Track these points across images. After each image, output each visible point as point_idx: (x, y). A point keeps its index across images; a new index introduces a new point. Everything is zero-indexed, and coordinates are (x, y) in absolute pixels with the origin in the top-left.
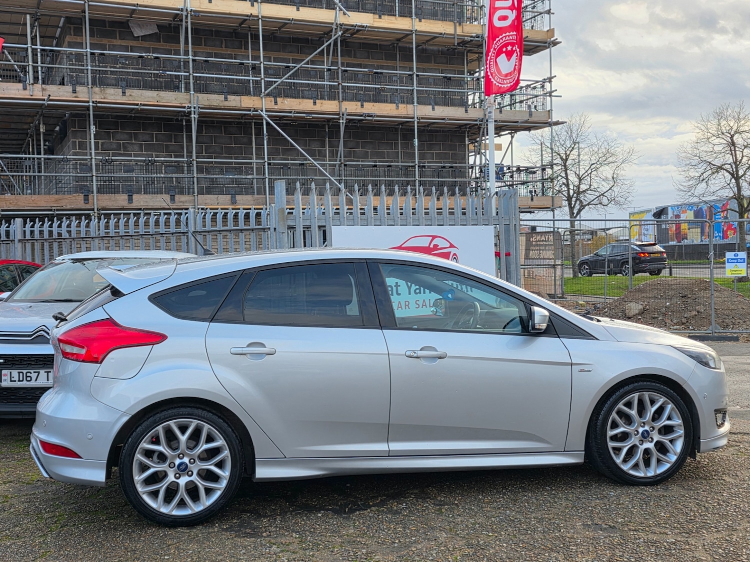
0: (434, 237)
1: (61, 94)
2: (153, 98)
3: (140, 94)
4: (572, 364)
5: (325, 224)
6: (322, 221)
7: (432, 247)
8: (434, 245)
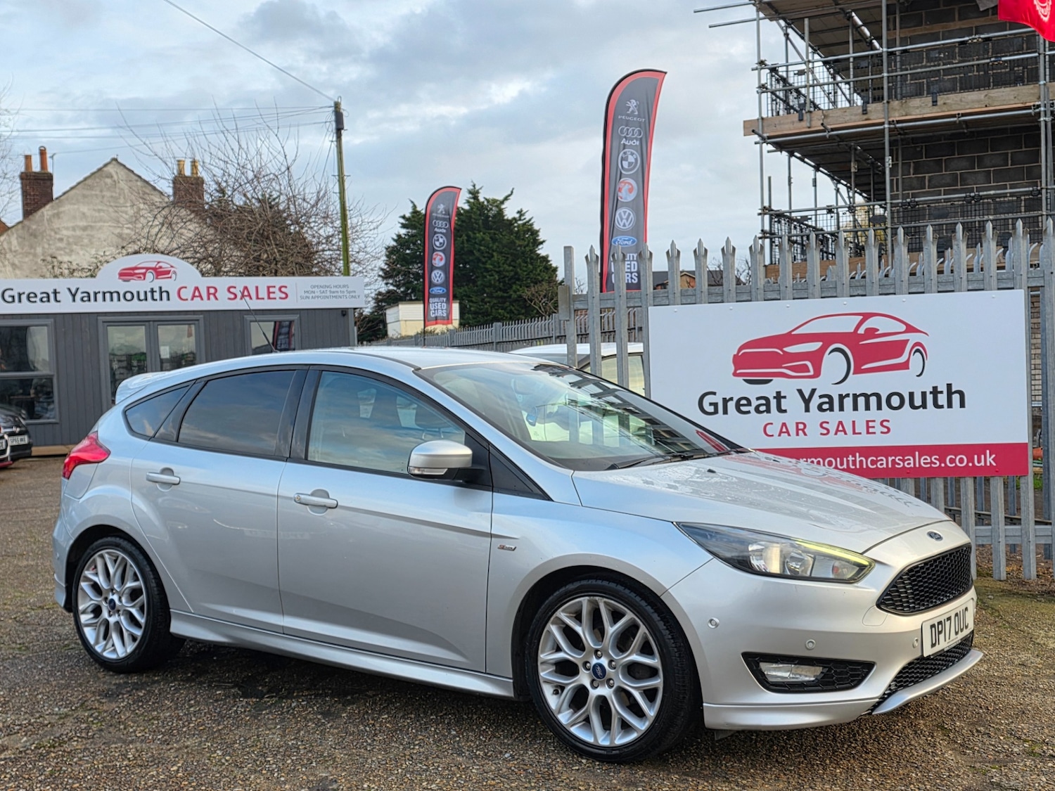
0: (866, 316)
1: (847, 118)
2: (979, 101)
3: (958, 99)
4: (491, 536)
5: (640, 305)
6: (636, 300)
7: (863, 332)
8: (867, 330)
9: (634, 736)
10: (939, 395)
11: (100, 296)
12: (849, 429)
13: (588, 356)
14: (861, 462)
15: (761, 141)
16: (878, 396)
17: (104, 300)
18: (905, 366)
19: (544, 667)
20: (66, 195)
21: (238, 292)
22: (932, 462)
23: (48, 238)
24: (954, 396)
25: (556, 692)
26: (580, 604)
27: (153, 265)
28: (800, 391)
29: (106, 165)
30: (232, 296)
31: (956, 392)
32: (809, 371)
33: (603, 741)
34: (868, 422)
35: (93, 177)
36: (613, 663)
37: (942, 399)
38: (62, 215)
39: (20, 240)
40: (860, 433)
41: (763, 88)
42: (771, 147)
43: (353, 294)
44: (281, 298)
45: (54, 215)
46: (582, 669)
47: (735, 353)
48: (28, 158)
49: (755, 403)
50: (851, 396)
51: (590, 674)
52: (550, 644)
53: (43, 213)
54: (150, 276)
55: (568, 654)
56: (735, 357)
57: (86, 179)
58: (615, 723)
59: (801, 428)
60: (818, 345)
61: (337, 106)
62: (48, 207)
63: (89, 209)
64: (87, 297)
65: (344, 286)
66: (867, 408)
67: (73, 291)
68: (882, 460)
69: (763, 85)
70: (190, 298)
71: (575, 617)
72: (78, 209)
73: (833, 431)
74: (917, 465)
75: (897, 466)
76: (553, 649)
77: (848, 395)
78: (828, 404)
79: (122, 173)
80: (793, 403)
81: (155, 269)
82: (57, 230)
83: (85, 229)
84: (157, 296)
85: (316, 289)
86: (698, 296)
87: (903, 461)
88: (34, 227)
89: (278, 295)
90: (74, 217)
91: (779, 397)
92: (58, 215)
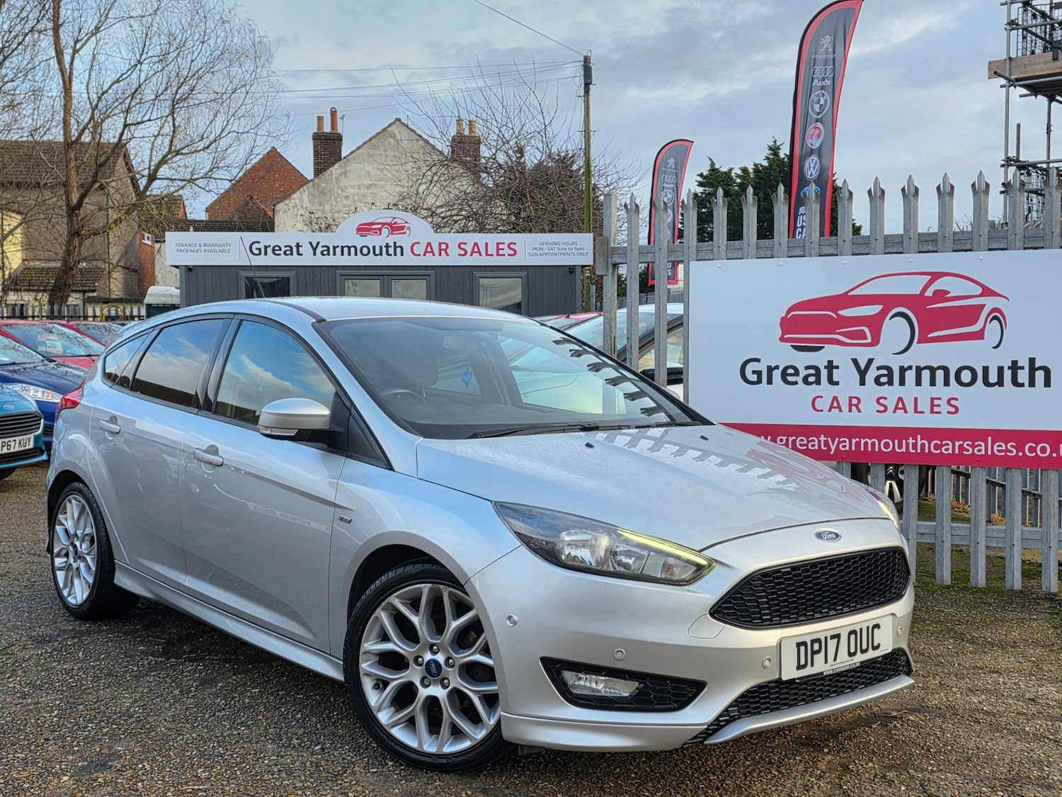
0: (935, 276)
4: (335, 505)
5: (682, 259)
6: (678, 253)
7: (931, 295)
8: (936, 292)
9: (466, 744)
10: (1019, 371)
11: (338, 251)
12: (910, 406)
13: (681, 317)
14: (923, 445)
15: (1008, 84)
16: (946, 370)
17: (342, 254)
18: (979, 335)
19: (365, 657)
20: (354, 154)
21: (469, 248)
22: (1007, 450)
23: (335, 195)
24: (1039, 374)
25: (376, 687)
26: (420, 592)
27: (389, 221)
28: (855, 361)
29: (390, 126)
30: (463, 252)
31: (1041, 368)
32: (866, 339)
33: (430, 747)
34: (932, 399)
35: (378, 137)
36: (451, 661)
37: (1023, 376)
38: (348, 174)
39: (310, 197)
40: (923, 412)
41: (1012, 24)
42: (1025, 91)
43: (581, 251)
44: (509, 255)
45: (341, 174)
46: (412, 664)
47: (784, 316)
48: (320, 119)
49: (803, 373)
50: (914, 368)
51: (422, 670)
52: (375, 632)
53: (331, 171)
54: (385, 231)
55: (396, 645)
56: (784, 321)
57: (371, 139)
58: (445, 728)
59: (855, 403)
60: (878, 308)
61: (586, 60)
62: (336, 166)
63: (373, 168)
64: (327, 251)
65: (573, 243)
66: (933, 383)
67: (314, 245)
68: (948, 444)
69: (1012, 21)
70: (422, 254)
71: (411, 604)
72: (364, 167)
73: (891, 408)
74: (990, 453)
75: (965, 452)
76: (378, 638)
77: (910, 368)
78: (887, 376)
79: (405, 132)
80: (846, 374)
81: (390, 224)
82: (344, 188)
83: (369, 187)
84: (391, 251)
85: (545, 246)
86: (745, 250)
87: (973, 447)
88: (324, 185)
89: (507, 251)
90: (360, 176)
91: (831, 366)
92: (345, 174)
